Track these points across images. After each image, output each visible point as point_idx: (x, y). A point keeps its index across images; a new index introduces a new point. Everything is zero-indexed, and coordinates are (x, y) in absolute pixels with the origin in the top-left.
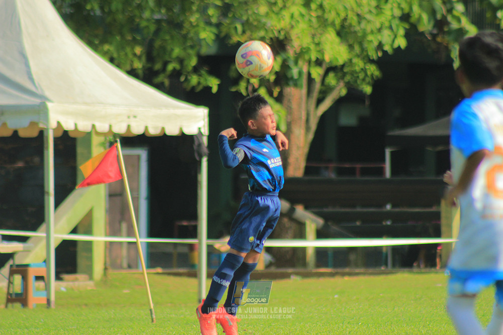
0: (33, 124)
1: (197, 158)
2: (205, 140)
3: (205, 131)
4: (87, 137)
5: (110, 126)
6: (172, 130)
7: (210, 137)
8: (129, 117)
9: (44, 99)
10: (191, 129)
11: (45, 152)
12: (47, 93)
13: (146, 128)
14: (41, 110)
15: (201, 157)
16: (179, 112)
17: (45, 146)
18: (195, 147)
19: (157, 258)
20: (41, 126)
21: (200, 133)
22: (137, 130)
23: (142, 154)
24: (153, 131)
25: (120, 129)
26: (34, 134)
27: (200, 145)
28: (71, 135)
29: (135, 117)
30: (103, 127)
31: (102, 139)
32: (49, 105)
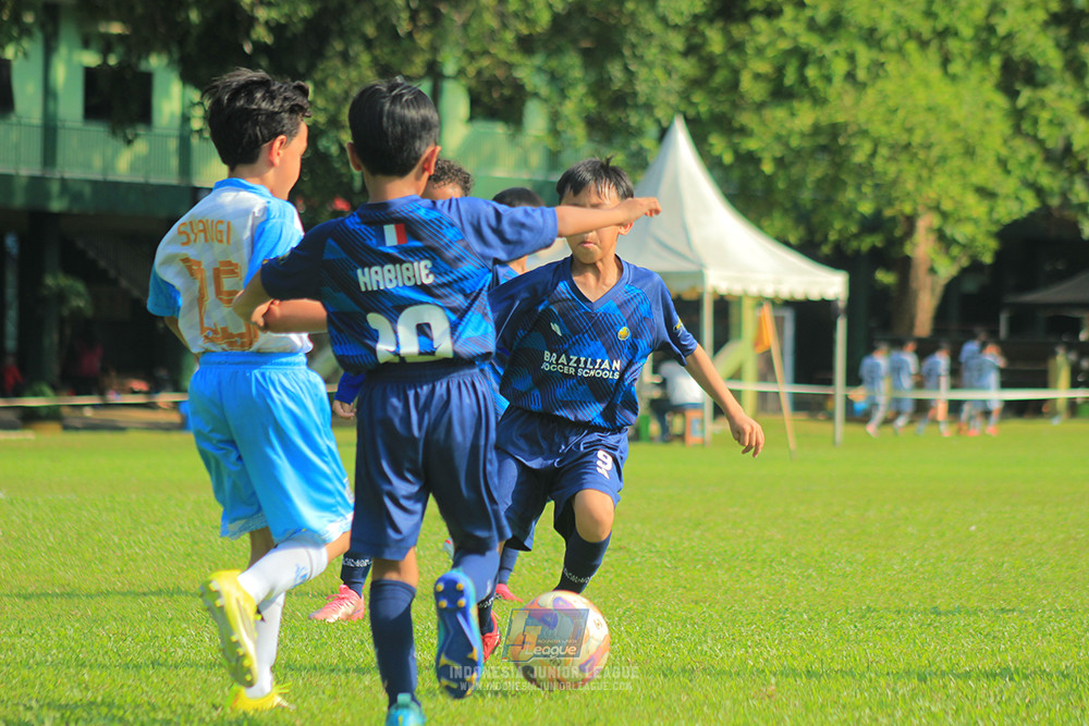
0: (693, 288)
1: (833, 318)
2: (842, 304)
4: (739, 300)
5: (760, 291)
6: (815, 295)
8: (776, 282)
9: (702, 265)
10: (830, 295)
12: (706, 261)
13: (791, 293)
14: (699, 276)
15: (836, 317)
17: (704, 307)
18: (833, 310)
19: (801, 404)
21: (839, 298)
23: (788, 316)
24: (799, 295)
25: (769, 291)
27: (836, 308)
28: (728, 299)
29: (781, 282)
30: (754, 290)
31: (752, 301)
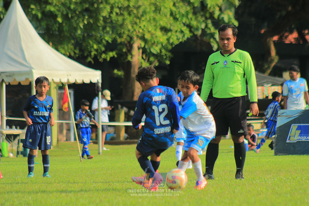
0: (27, 79)
1: (97, 93)
2: (100, 85)
3: (100, 81)
5: (60, 80)
6: (87, 81)
7: (102, 84)
8: (68, 76)
9: (31, 68)
10: (94, 81)
11: (32, 91)
12: (33, 66)
13: (76, 80)
14: (30, 73)
16: (89, 73)
17: (32, 88)
18: (96, 88)
20: (30, 80)
21: (98, 82)
22: (72, 81)
23: (71, 92)
24: (79, 81)
25: (64, 80)
26: (27, 83)
27: (98, 87)
29: (70, 75)
30: (57, 80)
31: (55, 85)
32: (34, 71)
